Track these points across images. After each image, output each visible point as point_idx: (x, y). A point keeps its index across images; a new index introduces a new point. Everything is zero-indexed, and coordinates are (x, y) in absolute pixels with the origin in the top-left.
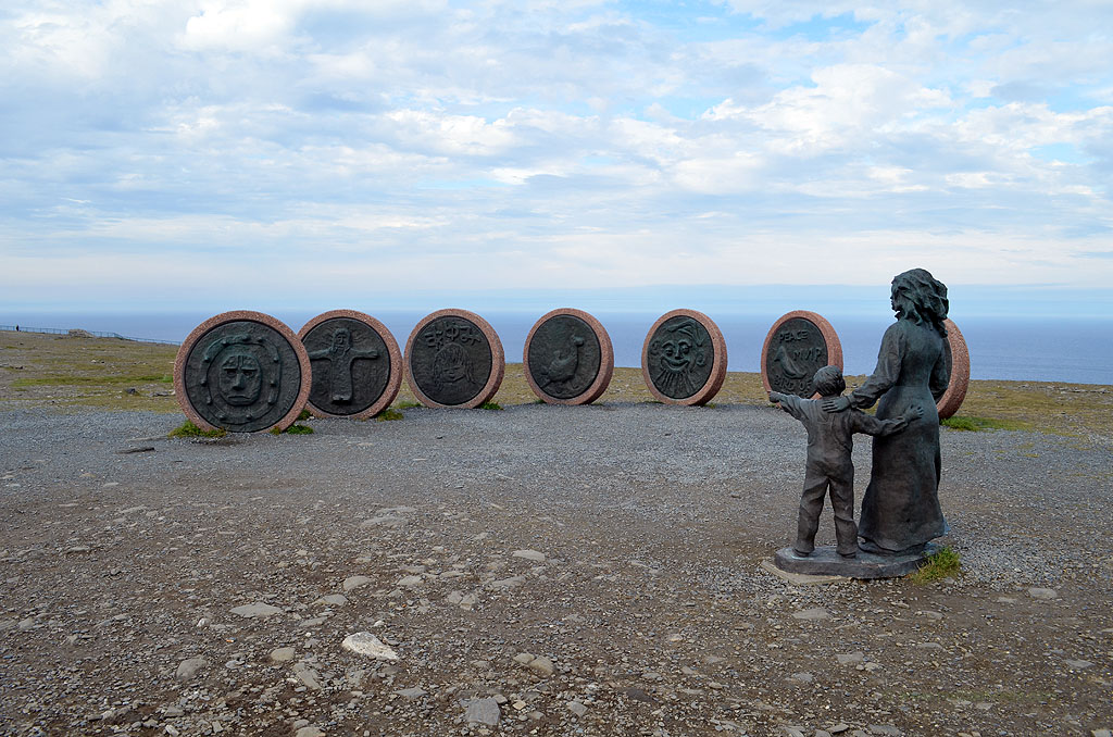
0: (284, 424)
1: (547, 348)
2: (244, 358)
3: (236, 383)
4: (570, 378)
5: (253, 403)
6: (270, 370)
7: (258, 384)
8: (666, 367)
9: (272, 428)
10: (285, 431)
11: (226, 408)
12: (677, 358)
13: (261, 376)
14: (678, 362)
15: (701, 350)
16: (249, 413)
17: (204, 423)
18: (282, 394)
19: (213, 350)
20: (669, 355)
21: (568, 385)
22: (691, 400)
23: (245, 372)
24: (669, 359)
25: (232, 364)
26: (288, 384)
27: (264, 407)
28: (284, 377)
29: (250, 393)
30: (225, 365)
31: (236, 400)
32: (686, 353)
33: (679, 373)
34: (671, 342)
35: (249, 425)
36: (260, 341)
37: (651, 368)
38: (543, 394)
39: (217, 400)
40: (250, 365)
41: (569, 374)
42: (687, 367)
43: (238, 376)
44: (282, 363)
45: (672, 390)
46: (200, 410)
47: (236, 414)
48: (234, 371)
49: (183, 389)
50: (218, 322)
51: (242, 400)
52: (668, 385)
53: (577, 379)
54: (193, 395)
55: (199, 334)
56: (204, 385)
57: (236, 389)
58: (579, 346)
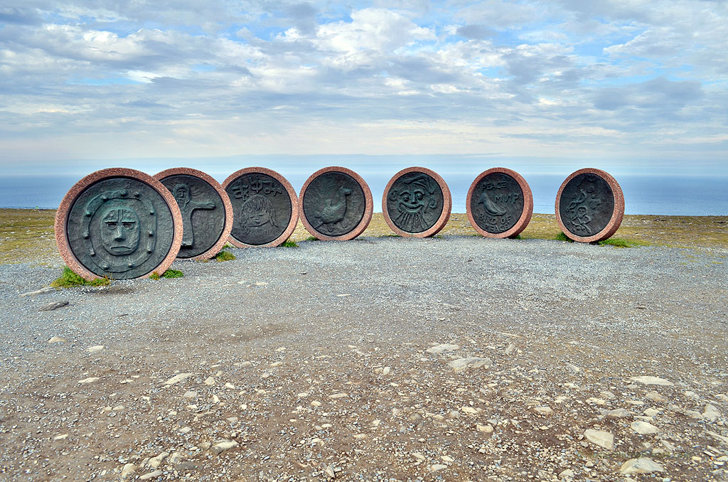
0: (161, 269)
1: (319, 198)
2: (124, 212)
3: (118, 234)
4: (340, 220)
5: (133, 252)
6: (146, 221)
7: (137, 235)
8: (404, 209)
9: (151, 274)
10: (163, 275)
11: (108, 258)
12: (413, 203)
13: (139, 229)
14: (414, 206)
15: (433, 196)
16: (130, 261)
17: (88, 273)
18: (158, 242)
19: (94, 204)
20: (406, 201)
21: (338, 226)
22: (426, 233)
23: (125, 224)
24: (406, 204)
25: (113, 218)
26: (163, 234)
27: (144, 255)
28: (159, 228)
29: (131, 242)
30: (106, 218)
31: (118, 250)
32: (420, 199)
33: (415, 214)
34: (407, 191)
35: (130, 272)
36: (138, 196)
37: (390, 211)
38: (316, 233)
39: (99, 252)
40: (129, 218)
41: (340, 217)
42: (421, 209)
43: (119, 228)
44: (157, 215)
45: (409, 227)
46: (84, 261)
47: (118, 263)
48: (114, 224)
49: (66, 243)
50: (96, 178)
51: (122, 250)
52: (406, 223)
53: (346, 221)
54: (76, 248)
55: (79, 190)
56: (86, 238)
57: (119, 240)
58: (347, 195)
